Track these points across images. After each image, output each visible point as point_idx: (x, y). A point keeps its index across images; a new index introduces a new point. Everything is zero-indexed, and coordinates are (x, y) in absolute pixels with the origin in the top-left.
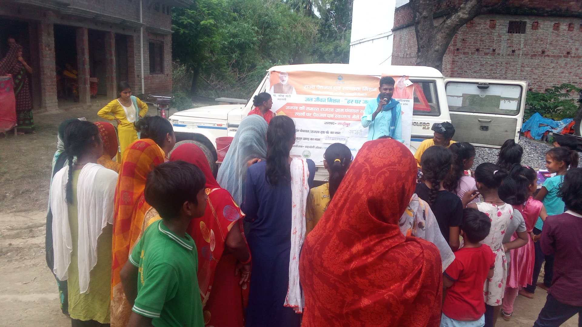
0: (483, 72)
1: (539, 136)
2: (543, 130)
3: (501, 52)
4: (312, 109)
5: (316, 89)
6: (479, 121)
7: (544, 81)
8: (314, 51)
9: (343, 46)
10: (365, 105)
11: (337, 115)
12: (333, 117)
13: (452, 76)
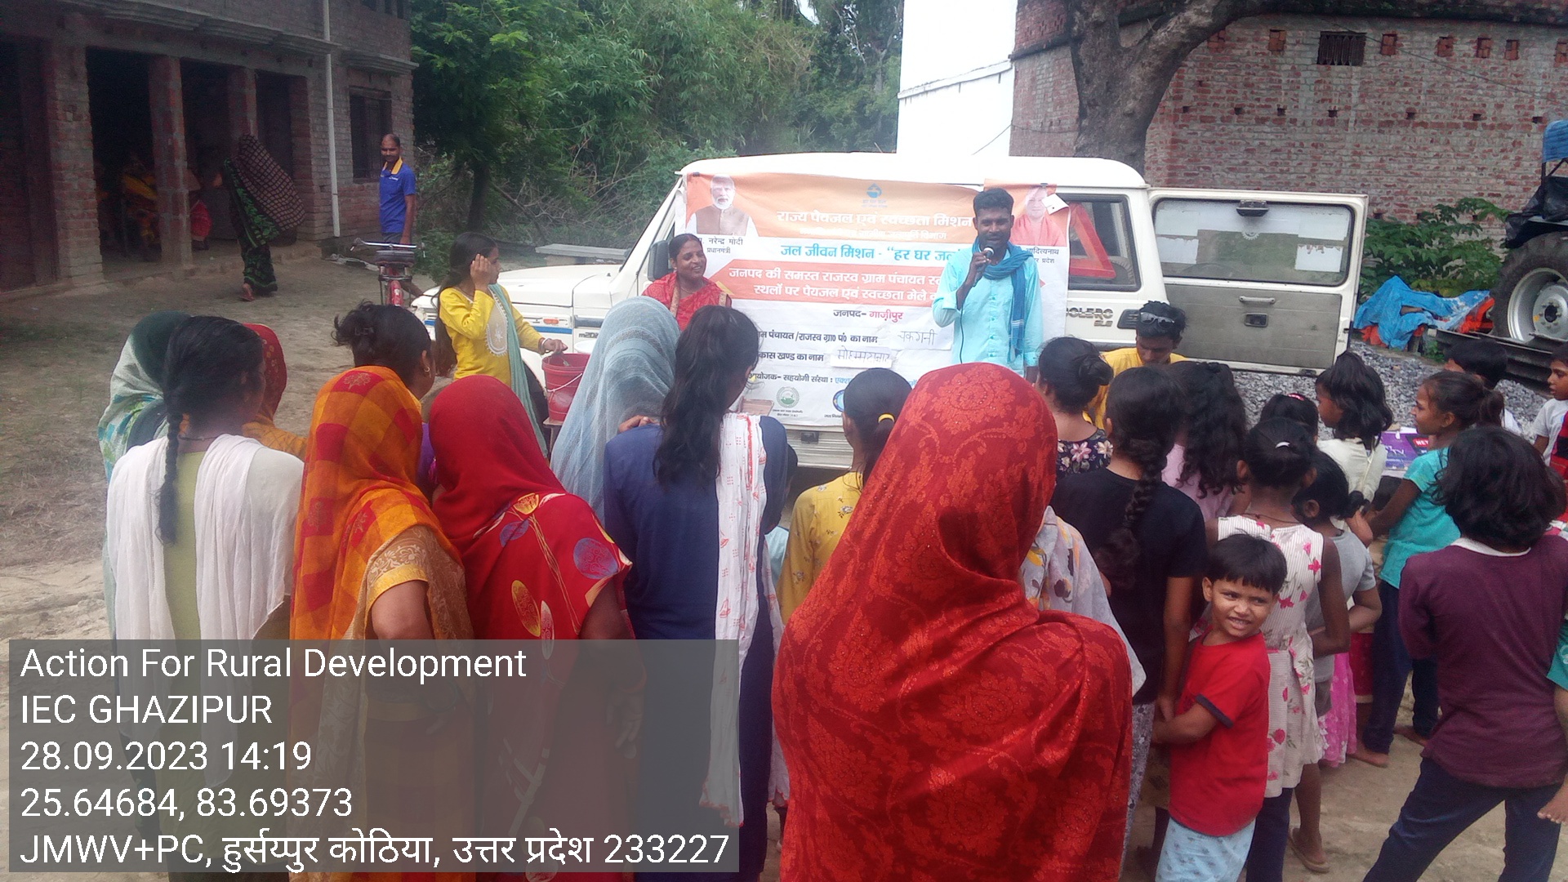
0: (1253, 168)
1: (1401, 338)
2: (1411, 322)
3: (1299, 115)
4: (799, 275)
5: (810, 221)
6: (1243, 302)
7: (1413, 191)
8: (802, 113)
9: (879, 101)
10: (942, 263)
11: (867, 291)
12: (856, 296)
13: (1171, 183)
